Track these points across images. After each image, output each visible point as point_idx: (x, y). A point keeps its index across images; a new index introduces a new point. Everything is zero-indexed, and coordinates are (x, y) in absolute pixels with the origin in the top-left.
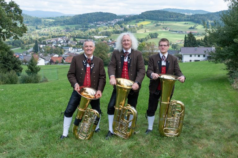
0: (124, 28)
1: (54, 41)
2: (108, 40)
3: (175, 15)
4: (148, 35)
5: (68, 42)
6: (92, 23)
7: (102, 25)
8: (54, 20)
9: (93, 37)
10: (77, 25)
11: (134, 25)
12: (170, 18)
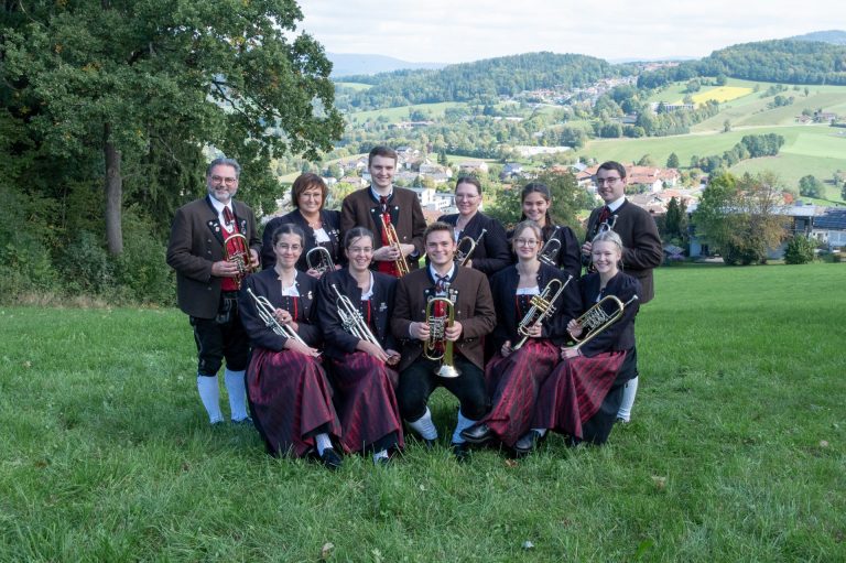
0: (639, 116)
2: (573, 162)
4: (739, 141)
5: (418, 170)
6: (511, 95)
7: (549, 105)
8: (368, 87)
9: (514, 151)
10: (452, 105)
11: (680, 103)
12: (836, 70)
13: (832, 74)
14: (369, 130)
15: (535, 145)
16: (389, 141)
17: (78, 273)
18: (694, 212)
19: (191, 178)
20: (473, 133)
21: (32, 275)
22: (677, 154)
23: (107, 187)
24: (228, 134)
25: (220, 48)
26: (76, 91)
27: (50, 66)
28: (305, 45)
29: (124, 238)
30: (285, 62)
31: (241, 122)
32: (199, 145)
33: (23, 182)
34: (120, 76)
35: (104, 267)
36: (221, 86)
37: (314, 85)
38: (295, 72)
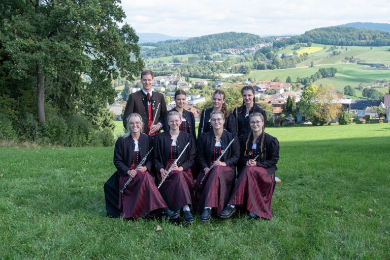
0: (274, 60)
2: (245, 80)
3: (369, 34)
4: (317, 71)
5: (176, 84)
6: (217, 51)
7: (234, 55)
8: (154, 48)
9: (219, 76)
10: (192, 55)
11: (291, 54)
12: (359, 40)
13: (357, 41)
14: (155, 67)
15: (228, 73)
16: (164, 71)
17: (25, 132)
18: (299, 102)
19: (76, 88)
20: (201, 67)
21: (4, 133)
22: (290, 76)
23: (38, 92)
24: (93, 69)
25: (89, 30)
26: (24, 50)
27: (12, 39)
28: (126, 29)
29: (45, 115)
30: (118, 37)
31: (98, 63)
32: (79, 73)
34: (44, 43)
35: (37, 129)
36: (89, 47)
37: (131, 47)
38: (122, 41)
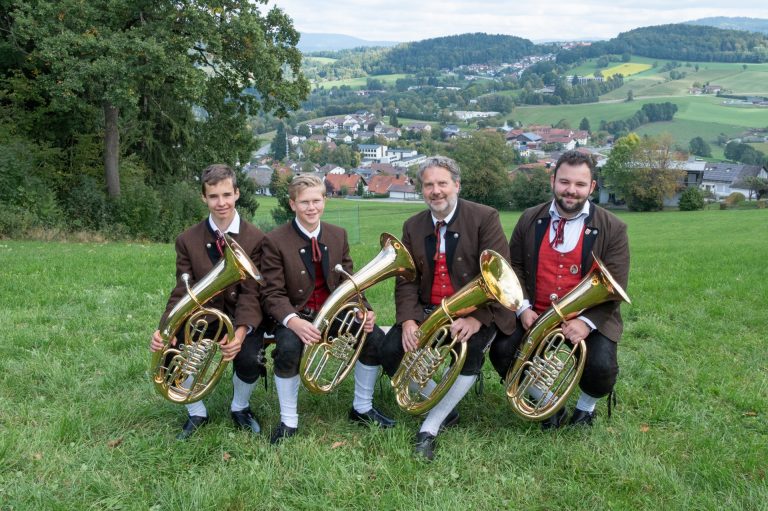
0: (558, 86)
1: (332, 124)
2: (502, 125)
3: (741, 39)
4: (640, 109)
5: (373, 130)
6: (451, 68)
7: (484, 74)
8: (332, 61)
9: (454, 115)
10: (403, 76)
11: (591, 76)
12: (722, 50)
13: (718, 52)
14: (333, 97)
15: (470, 110)
16: (350, 106)
17: (82, 213)
18: (604, 167)
19: (182, 133)
20: (418, 99)
21: (39, 213)
22: (588, 118)
23: (106, 139)
24: (209, 93)
25: (202, 17)
26: (77, 54)
27: (54, 32)
28: (276, 18)
29: (121, 182)
30: (259, 32)
31: (222, 83)
32: (189, 105)
33: (35, 134)
35: (103, 207)
36: (204, 53)
37: (284, 52)
38: (268, 40)
